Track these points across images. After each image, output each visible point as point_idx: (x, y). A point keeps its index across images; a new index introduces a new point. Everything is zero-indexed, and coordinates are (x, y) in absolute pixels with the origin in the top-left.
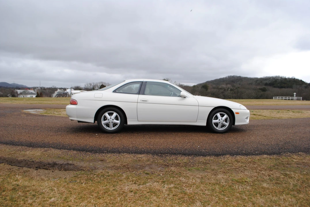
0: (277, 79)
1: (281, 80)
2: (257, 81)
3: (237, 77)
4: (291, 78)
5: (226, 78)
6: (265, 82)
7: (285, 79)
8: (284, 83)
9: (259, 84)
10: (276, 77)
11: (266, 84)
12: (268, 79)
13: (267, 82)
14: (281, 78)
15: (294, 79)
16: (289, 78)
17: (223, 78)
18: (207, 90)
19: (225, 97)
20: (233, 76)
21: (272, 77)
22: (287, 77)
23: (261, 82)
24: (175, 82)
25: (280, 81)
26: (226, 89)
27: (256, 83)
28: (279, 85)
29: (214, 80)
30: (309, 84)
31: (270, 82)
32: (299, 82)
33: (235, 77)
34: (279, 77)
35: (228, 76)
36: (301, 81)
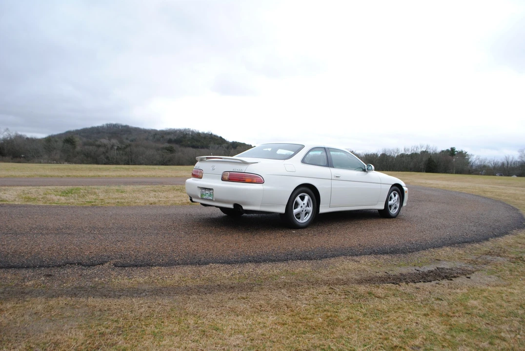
0: (187, 134)
1: (192, 135)
2: (156, 134)
3: (122, 126)
4: (207, 134)
5: (102, 127)
6: (168, 137)
7: (199, 134)
8: (197, 141)
9: (158, 140)
10: (185, 130)
11: (170, 141)
12: (173, 133)
13: (172, 137)
14: (193, 132)
15: (211, 134)
16: (204, 134)
17: (98, 127)
18: (75, 147)
19: (109, 160)
20: (116, 124)
21: (178, 130)
22: (200, 132)
23: (163, 137)
24: (7, 129)
25: (190, 136)
26: (109, 146)
27: (154, 137)
28: (189, 143)
29: (81, 129)
30: (231, 143)
31: (175, 138)
32: (217, 140)
33: (119, 127)
34: (189, 130)
35: (107, 125)
36: (221, 138)
